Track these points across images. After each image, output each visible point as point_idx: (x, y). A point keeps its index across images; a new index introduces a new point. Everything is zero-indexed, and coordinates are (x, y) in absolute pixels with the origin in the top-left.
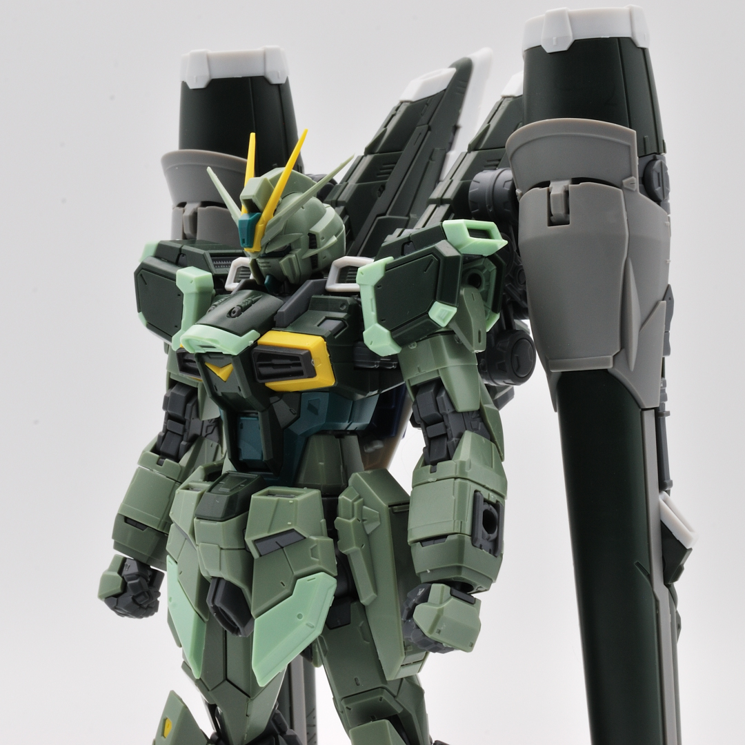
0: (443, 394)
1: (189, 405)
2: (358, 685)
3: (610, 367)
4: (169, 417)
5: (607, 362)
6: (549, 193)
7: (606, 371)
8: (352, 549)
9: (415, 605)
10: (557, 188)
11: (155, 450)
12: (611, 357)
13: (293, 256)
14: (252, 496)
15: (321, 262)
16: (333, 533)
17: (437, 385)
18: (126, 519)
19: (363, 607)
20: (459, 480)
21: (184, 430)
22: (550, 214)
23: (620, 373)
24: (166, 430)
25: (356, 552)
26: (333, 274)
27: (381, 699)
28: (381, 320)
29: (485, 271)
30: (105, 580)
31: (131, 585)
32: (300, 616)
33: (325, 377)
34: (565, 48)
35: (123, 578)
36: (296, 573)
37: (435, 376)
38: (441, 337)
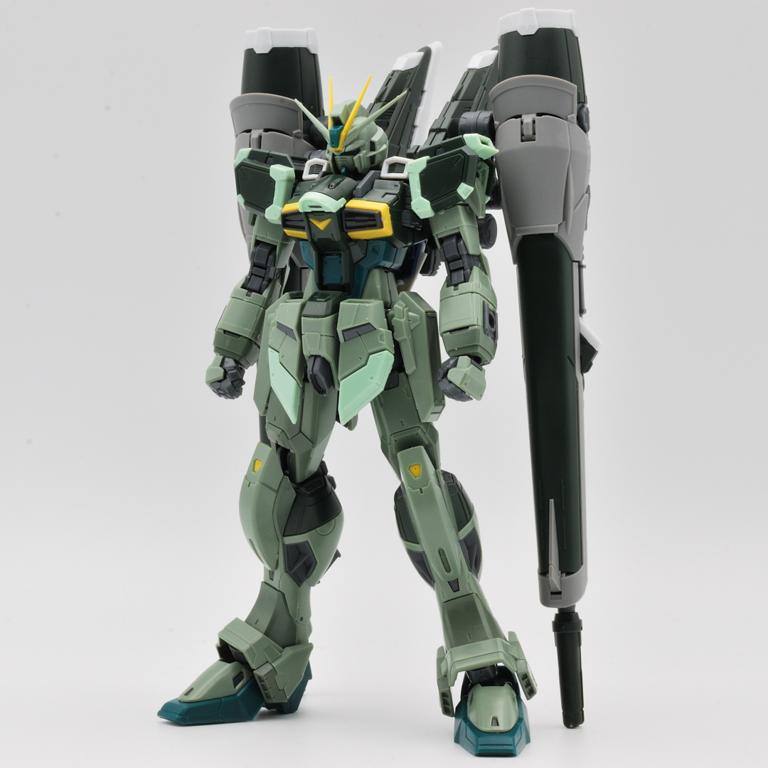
0: (462, 242)
1: (271, 257)
2: (403, 425)
3: (555, 231)
4: (254, 265)
5: (554, 228)
6: (522, 123)
7: (552, 234)
8: (403, 336)
9: (448, 370)
10: (527, 119)
11: (243, 287)
12: (557, 225)
13: (361, 155)
14: (341, 303)
15: (377, 160)
16: (390, 327)
17: (458, 236)
18: (225, 331)
19: (407, 376)
20: (474, 294)
21: (265, 274)
22: (522, 135)
23: (563, 236)
24: (251, 274)
25: (405, 340)
26: (385, 168)
27: (417, 434)
28: (424, 194)
29: (481, 170)
30: (210, 371)
31: (231, 374)
32: (372, 378)
33: (387, 230)
34: (533, 32)
35: (225, 370)
36: (370, 351)
37: (457, 231)
38: (460, 207)
